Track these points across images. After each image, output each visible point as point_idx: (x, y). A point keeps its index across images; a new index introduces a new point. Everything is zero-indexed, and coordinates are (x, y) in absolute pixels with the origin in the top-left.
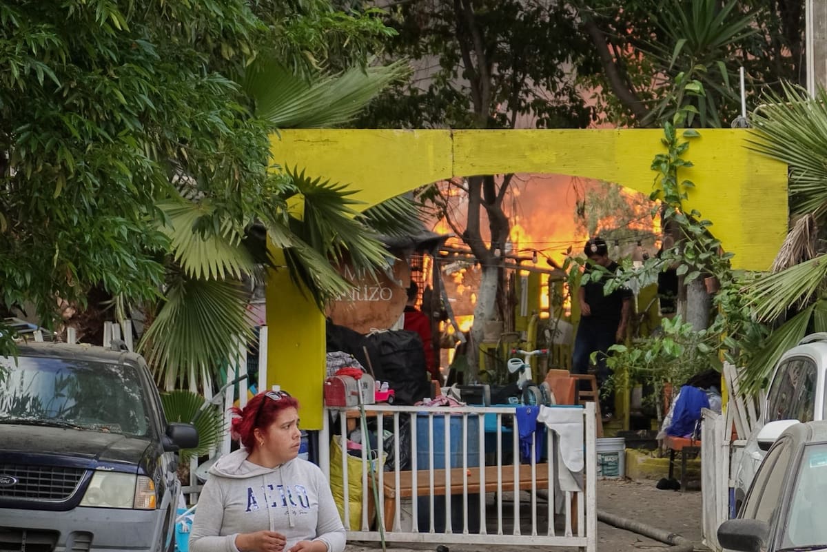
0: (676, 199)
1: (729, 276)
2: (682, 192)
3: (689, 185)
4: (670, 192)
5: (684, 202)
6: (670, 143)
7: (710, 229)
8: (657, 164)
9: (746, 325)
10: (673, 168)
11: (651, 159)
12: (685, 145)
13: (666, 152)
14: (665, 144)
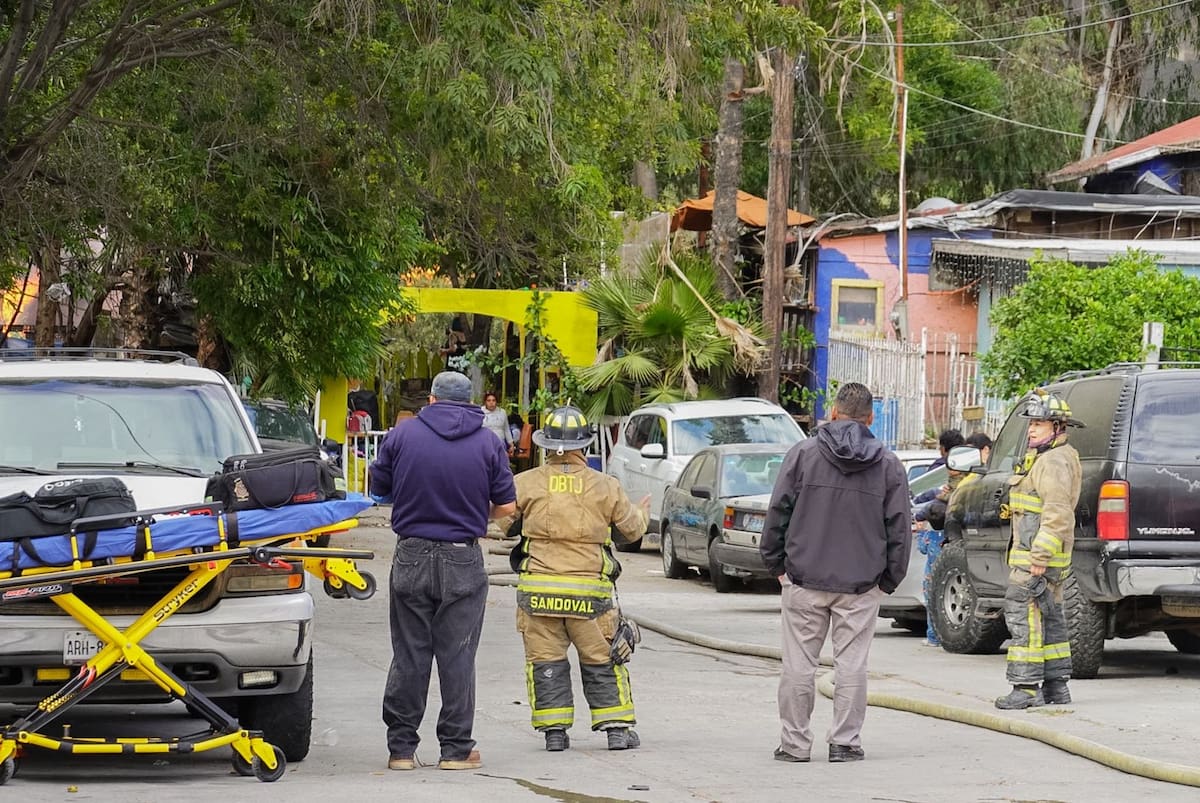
0: (539, 328)
1: (568, 369)
2: (541, 325)
3: (545, 320)
4: (536, 323)
5: (543, 329)
6: (536, 298)
7: (556, 344)
8: (529, 309)
9: (578, 394)
10: (537, 312)
11: (525, 307)
12: (543, 301)
13: (533, 303)
14: (533, 299)
